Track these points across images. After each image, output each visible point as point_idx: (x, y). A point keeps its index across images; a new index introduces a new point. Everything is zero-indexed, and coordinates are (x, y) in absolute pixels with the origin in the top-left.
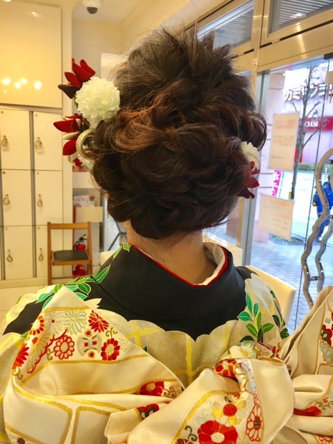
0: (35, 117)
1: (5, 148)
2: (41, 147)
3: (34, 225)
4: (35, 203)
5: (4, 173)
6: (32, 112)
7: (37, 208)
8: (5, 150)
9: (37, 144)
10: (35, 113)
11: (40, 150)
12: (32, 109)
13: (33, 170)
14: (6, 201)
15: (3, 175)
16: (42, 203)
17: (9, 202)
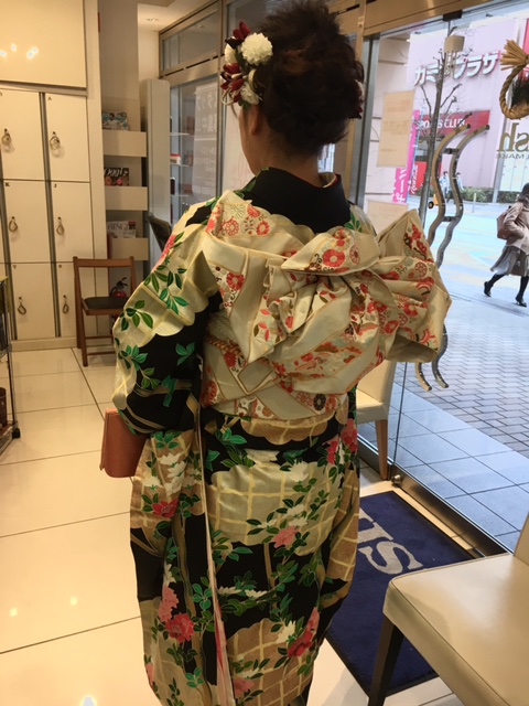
0: (47, 101)
1: (7, 148)
2: (58, 147)
3: (54, 262)
4: (53, 229)
5: (7, 184)
6: (44, 94)
7: (57, 237)
8: (7, 151)
9: (52, 142)
10: (47, 95)
11: (56, 152)
12: (43, 89)
13: (48, 181)
14: (12, 226)
15: (6, 188)
16: (63, 230)
17: (17, 228)
